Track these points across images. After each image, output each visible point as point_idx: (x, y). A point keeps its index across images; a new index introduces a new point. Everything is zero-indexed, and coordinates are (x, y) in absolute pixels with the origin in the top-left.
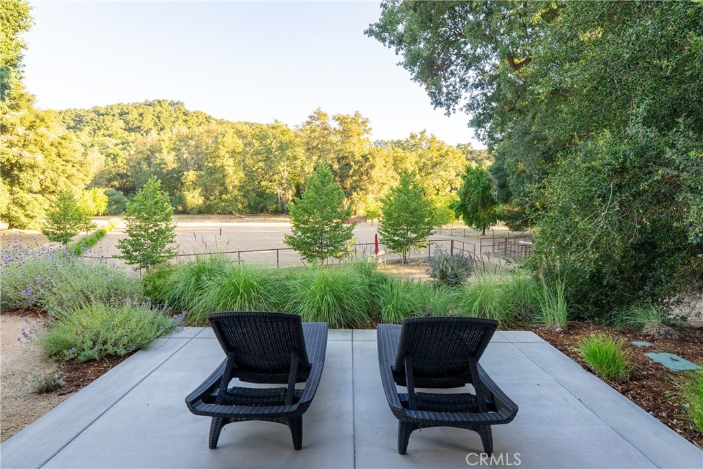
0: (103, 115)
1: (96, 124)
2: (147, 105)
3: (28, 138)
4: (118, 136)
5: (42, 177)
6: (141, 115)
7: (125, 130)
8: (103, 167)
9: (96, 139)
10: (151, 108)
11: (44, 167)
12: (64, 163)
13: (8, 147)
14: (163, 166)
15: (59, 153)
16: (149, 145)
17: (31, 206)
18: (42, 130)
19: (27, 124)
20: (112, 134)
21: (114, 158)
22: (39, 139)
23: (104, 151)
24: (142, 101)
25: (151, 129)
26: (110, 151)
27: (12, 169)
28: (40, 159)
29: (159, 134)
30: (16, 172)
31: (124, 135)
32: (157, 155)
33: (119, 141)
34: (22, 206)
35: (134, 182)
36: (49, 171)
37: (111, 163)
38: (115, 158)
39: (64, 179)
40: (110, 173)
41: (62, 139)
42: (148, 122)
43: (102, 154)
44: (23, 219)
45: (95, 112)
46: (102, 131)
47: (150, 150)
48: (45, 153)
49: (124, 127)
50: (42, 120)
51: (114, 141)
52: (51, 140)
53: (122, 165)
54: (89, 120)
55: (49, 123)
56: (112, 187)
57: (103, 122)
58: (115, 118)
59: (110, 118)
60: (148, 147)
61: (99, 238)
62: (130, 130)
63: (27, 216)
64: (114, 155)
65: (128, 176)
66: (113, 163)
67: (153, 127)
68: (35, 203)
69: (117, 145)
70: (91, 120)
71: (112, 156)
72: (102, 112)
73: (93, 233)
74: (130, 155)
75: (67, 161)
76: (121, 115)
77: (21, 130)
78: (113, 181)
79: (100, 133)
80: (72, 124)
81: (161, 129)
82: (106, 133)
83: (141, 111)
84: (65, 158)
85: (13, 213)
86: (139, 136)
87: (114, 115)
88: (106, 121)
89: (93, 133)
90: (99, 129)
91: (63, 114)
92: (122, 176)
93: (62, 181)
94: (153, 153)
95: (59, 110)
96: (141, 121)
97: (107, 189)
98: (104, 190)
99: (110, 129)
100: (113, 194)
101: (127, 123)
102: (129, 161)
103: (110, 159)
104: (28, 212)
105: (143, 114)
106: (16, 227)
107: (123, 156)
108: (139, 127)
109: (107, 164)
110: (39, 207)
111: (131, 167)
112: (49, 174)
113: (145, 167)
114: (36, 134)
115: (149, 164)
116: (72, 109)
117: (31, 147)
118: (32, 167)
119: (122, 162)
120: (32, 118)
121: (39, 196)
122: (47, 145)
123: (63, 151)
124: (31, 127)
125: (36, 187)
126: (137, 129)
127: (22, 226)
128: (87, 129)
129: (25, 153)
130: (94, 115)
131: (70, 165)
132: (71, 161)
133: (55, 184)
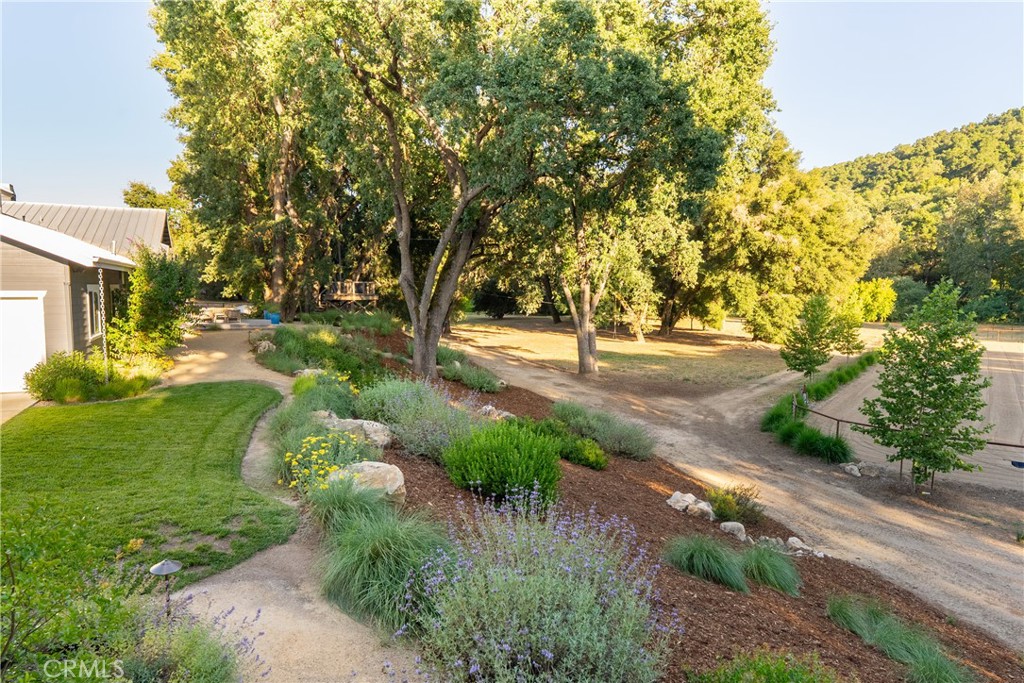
0: (909, 157)
1: (897, 174)
2: (990, 124)
3: (784, 215)
4: (930, 188)
5: (797, 268)
6: (976, 145)
7: (944, 175)
8: (896, 242)
9: (893, 198)
10: (998, 129)
11: (799, 254)
12: (828, 247)
13: (760, 230)
14: (1008, 232)
15: (821, 232)
16: (983, 197)
17: (780, 310)
18: (802, 201)
19: (785, 196)
20: (920, 187)
21: (917, 226)
22: (797, 214)
23: (902, 216)
24: (981, 119)
25: (992, 166)
26: (912, 215)
27: (763, 260)
28: (795, 243)
29: (1006, 174)
30: (767, 264)
31: (939, 185)
32: (997, 214)
33: (929, 197)
34: (769, 311)
35: (948, 265)
36: (806, 259)
37: (911, 235)
38: (919, 224)
39: (826, 271)
40: (909, 250)
41: (828, 211)
42: (989, 155)
43: (898, 221)
44: (770, 328)
45: (896, 155)
46: (905, 183)
47: (983, 206)
48: (804, 233)
49: (941, 171)
50: (804, 188)
51: (921, 197)
52: (812, 215)
53: (929, 236)
54: (886, 168)
55: (814, 191)
56: (908, 274)
57: (909, 168)
58: (928, 159)
59: (920, 160)
60: (980, 201)
61: (863, 369)
62: (950, 174)
63: (774, 324)
64: (918, 221)
65: (939, 255)
66: (916, 235)
67: (997, 162)
68: (785, 305)
69: (925, 203)
70: (890, 168)
71: (915, 223)
72: (908, 152)
73: (857, 358)
74: (944, 219)
75: (833, 244)
76: (938, 151)
77: (776, 206)
78: (912, 264)
79: (900, 188)
80: (862, 179)
81: (1014, 163)
82: (910, 185)
83: (976, 137)
84: (829, 239)
85: (759, 320)
86: (965, 182)
87: (927, 155)
88: (914, 166)
89: (889, 187)
90: (900, 180)
91: (850, 168)
92: (926, 255)
93: (822, 273)
94: (989, 211)
95: (846, 161)
96: (975, 155)
97: (899, 279)
98: (891, 282)
99: (917, 178)
100: (908, 287)
101: (947, 162)
102: (941, 229)
103: (910, 228)
104: (776, 319)
105: (979, 141)
106: (760, 339)
107: (934, 221)
108: (969, 167)
109: (903, 237)
110: (790, 312)
111: (945, 239)
112: (807, 263)
113: (971, 237)
114: (795, 208)
115: (980, 233)
116: (864, 156)
117: (787, 228)
118: (786, 255)
119: (930, 231)
120: (792, 186)
121: (791, 297)
122: (807, 223)
123: (826, 229)
124: (789, 201)
125: (791, 284)
126: (966, 171)
127: (768, 339)
128: (881, 184)
129: (780, 237)
130: (895, 159)
131: (835, 249)
132: (838, 243)
133: (813, 279)
